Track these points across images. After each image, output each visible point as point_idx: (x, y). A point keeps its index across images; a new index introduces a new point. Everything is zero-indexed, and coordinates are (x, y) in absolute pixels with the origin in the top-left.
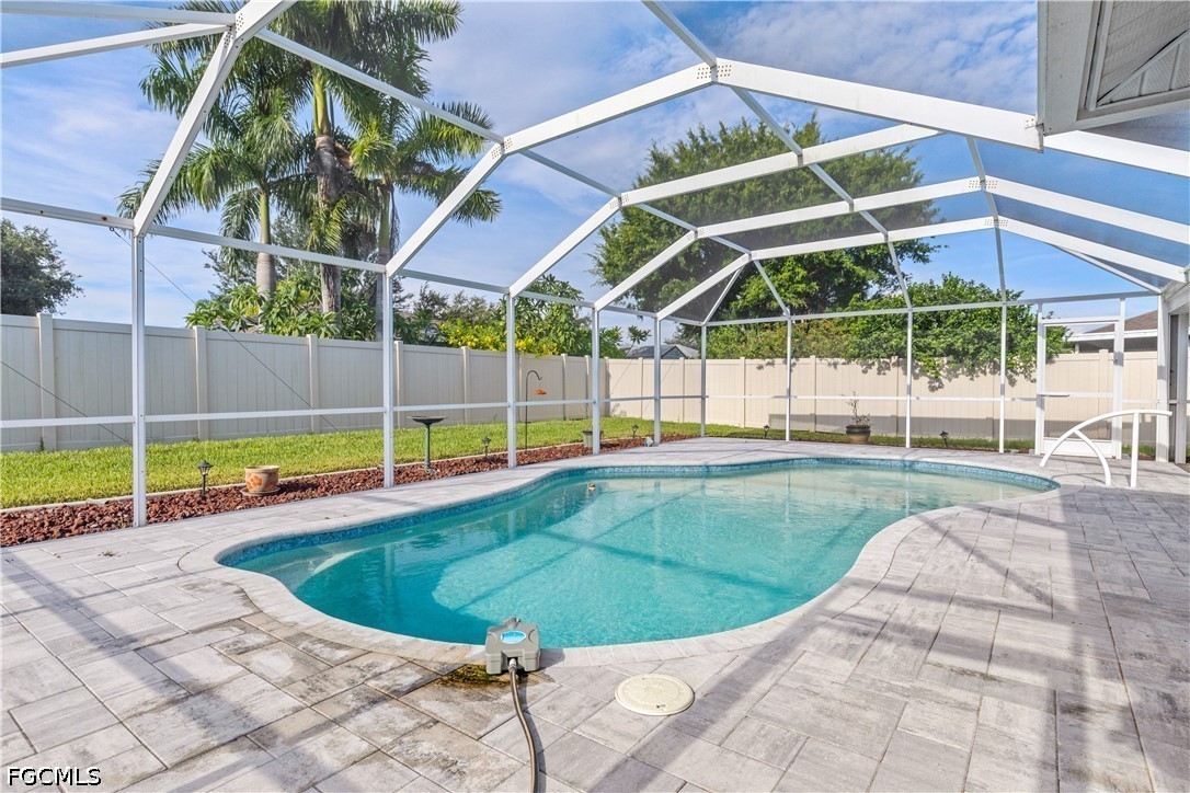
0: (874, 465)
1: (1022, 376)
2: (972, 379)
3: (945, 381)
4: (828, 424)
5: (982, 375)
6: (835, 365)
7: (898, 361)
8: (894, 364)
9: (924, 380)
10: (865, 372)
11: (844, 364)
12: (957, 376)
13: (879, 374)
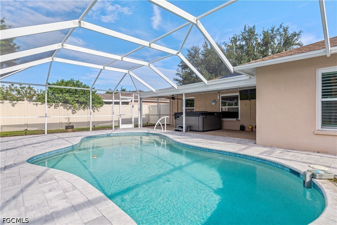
0: (100, 136)
1: (96, 110)
2: (84, 110)
3: (76, 111)
4: (34, 127)
5: (87, 109)
6: (37, 104)
7: (62, 104)
8: (60, 105)
9: (70, 111)
10: (49, 107)
11: (40, 104)
12: (80, 110)
13: (55, 108)
